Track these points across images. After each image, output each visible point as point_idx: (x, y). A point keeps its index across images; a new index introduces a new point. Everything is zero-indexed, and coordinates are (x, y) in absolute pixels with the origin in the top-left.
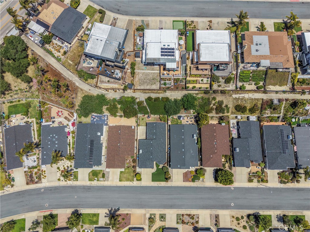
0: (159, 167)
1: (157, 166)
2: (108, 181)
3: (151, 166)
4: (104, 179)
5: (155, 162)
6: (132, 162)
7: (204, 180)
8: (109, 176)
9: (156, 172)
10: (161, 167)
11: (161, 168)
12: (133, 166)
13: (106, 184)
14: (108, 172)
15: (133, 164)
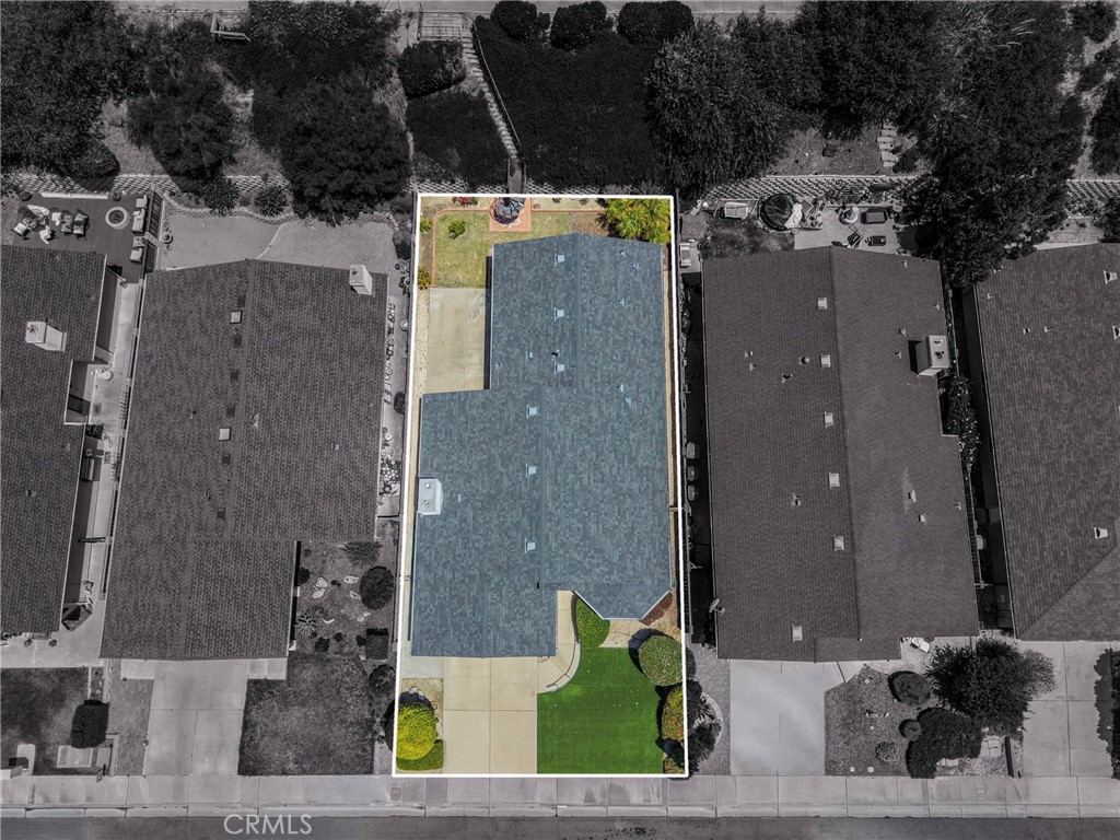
0: (608, 644)
1: (589, 628)
2: (133, 767)
3: (529, 630)
4: (103, 751)
5: (564, 598)
6: (355, 596)
7: (1016, 760)
8: (144, 724)
9: (577, 691)
10: (619, 637)
11: (626, 646)
12: (371, 632)
13: (120, 796)
14: (142, 692)
15: (363, 616)
